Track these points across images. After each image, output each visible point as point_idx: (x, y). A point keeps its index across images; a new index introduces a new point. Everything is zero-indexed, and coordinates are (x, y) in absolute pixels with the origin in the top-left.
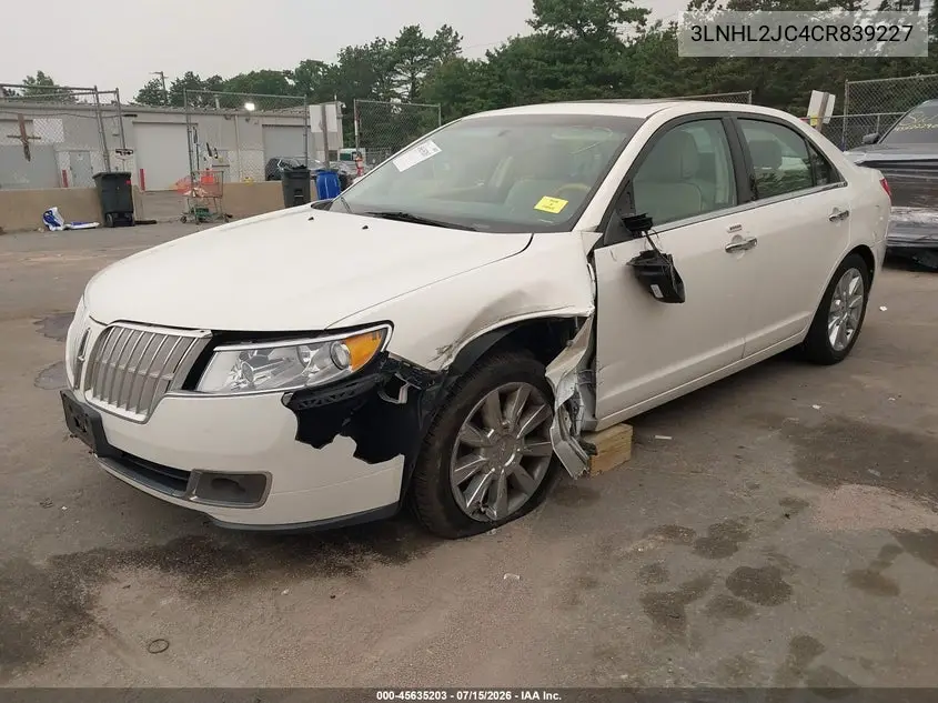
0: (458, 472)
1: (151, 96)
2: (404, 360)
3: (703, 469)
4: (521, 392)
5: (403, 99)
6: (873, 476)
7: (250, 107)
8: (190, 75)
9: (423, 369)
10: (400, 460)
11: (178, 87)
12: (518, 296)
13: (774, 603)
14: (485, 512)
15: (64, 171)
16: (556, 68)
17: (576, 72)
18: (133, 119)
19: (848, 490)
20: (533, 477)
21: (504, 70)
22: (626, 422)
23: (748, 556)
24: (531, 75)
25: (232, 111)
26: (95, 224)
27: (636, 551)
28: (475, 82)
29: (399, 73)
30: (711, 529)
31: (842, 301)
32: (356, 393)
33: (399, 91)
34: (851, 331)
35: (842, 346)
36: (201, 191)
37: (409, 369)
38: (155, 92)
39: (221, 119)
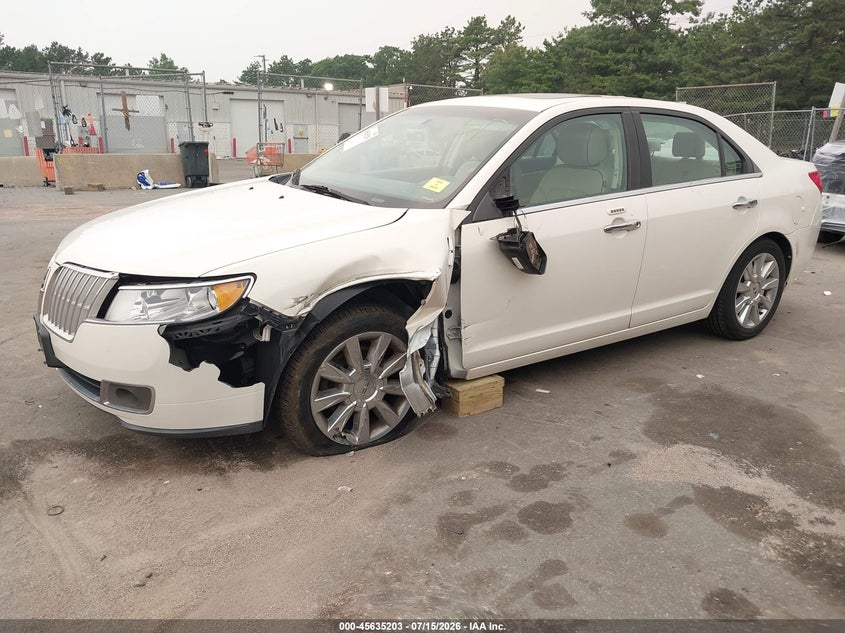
0: (319, 403)
1: (251, 76)
2: (263, 307)
3: (560, 420)
4: (383, 340)
5: (467, 83)
6: (711, 439)
7: (329, 87)
8: (285, 58)
9: (281, 315)
10: (260, 387)
11: (275, 68)
12: (374, 260)
13: (550, 533)
14: (345, 437)
15: (172, 140)
16: (607, 56)
17: (627, 60)
18: (231, 96)
19: (680, 449)
20: (396, 413)
21: (560, 58)
22: (499, 374)
23: (552, 494)
24: (583, 63)
25: (313, 90)
26: (178, 185)
27: (459, 480)
28: (532, 68)
29: (465, 59)
30: (535, 468)
31: (753, 282)
32: (221, 330)
33: (463, 75)
34: (765, 311)
35: (752, 325)
36: (266, 160)
37: (268, 313)
38: (255, 72)
39: (303, 98)
